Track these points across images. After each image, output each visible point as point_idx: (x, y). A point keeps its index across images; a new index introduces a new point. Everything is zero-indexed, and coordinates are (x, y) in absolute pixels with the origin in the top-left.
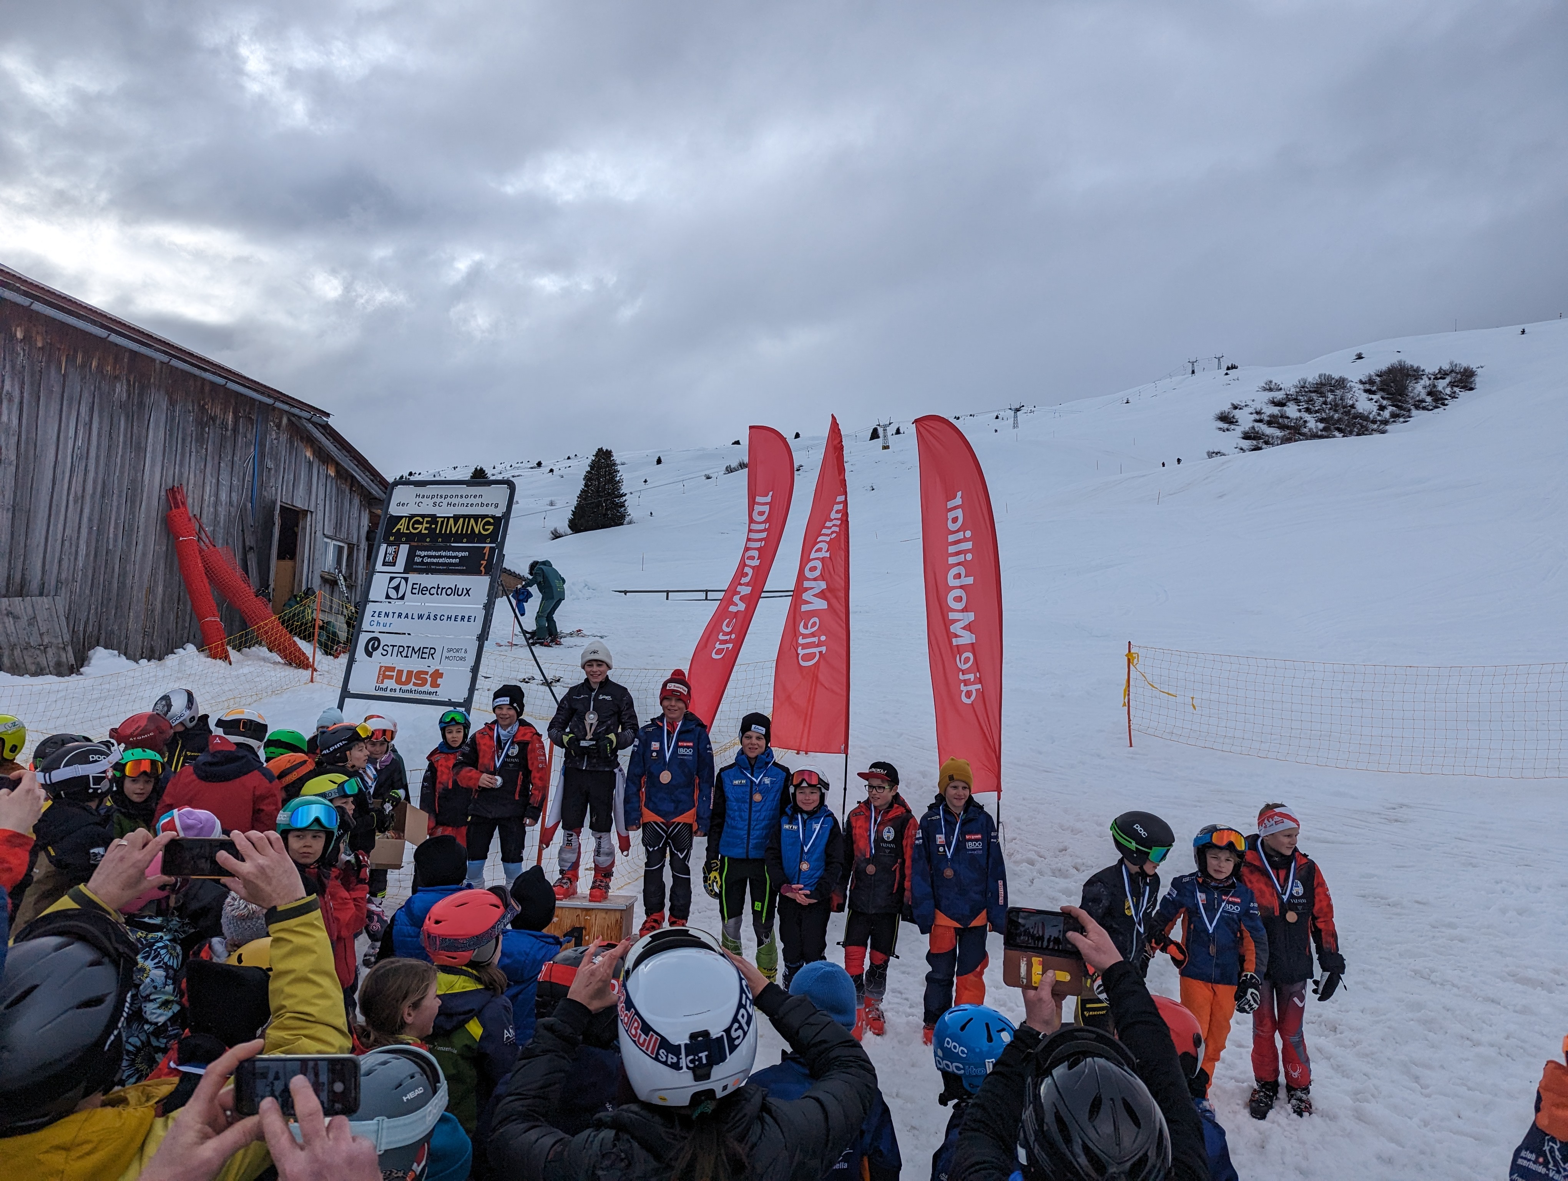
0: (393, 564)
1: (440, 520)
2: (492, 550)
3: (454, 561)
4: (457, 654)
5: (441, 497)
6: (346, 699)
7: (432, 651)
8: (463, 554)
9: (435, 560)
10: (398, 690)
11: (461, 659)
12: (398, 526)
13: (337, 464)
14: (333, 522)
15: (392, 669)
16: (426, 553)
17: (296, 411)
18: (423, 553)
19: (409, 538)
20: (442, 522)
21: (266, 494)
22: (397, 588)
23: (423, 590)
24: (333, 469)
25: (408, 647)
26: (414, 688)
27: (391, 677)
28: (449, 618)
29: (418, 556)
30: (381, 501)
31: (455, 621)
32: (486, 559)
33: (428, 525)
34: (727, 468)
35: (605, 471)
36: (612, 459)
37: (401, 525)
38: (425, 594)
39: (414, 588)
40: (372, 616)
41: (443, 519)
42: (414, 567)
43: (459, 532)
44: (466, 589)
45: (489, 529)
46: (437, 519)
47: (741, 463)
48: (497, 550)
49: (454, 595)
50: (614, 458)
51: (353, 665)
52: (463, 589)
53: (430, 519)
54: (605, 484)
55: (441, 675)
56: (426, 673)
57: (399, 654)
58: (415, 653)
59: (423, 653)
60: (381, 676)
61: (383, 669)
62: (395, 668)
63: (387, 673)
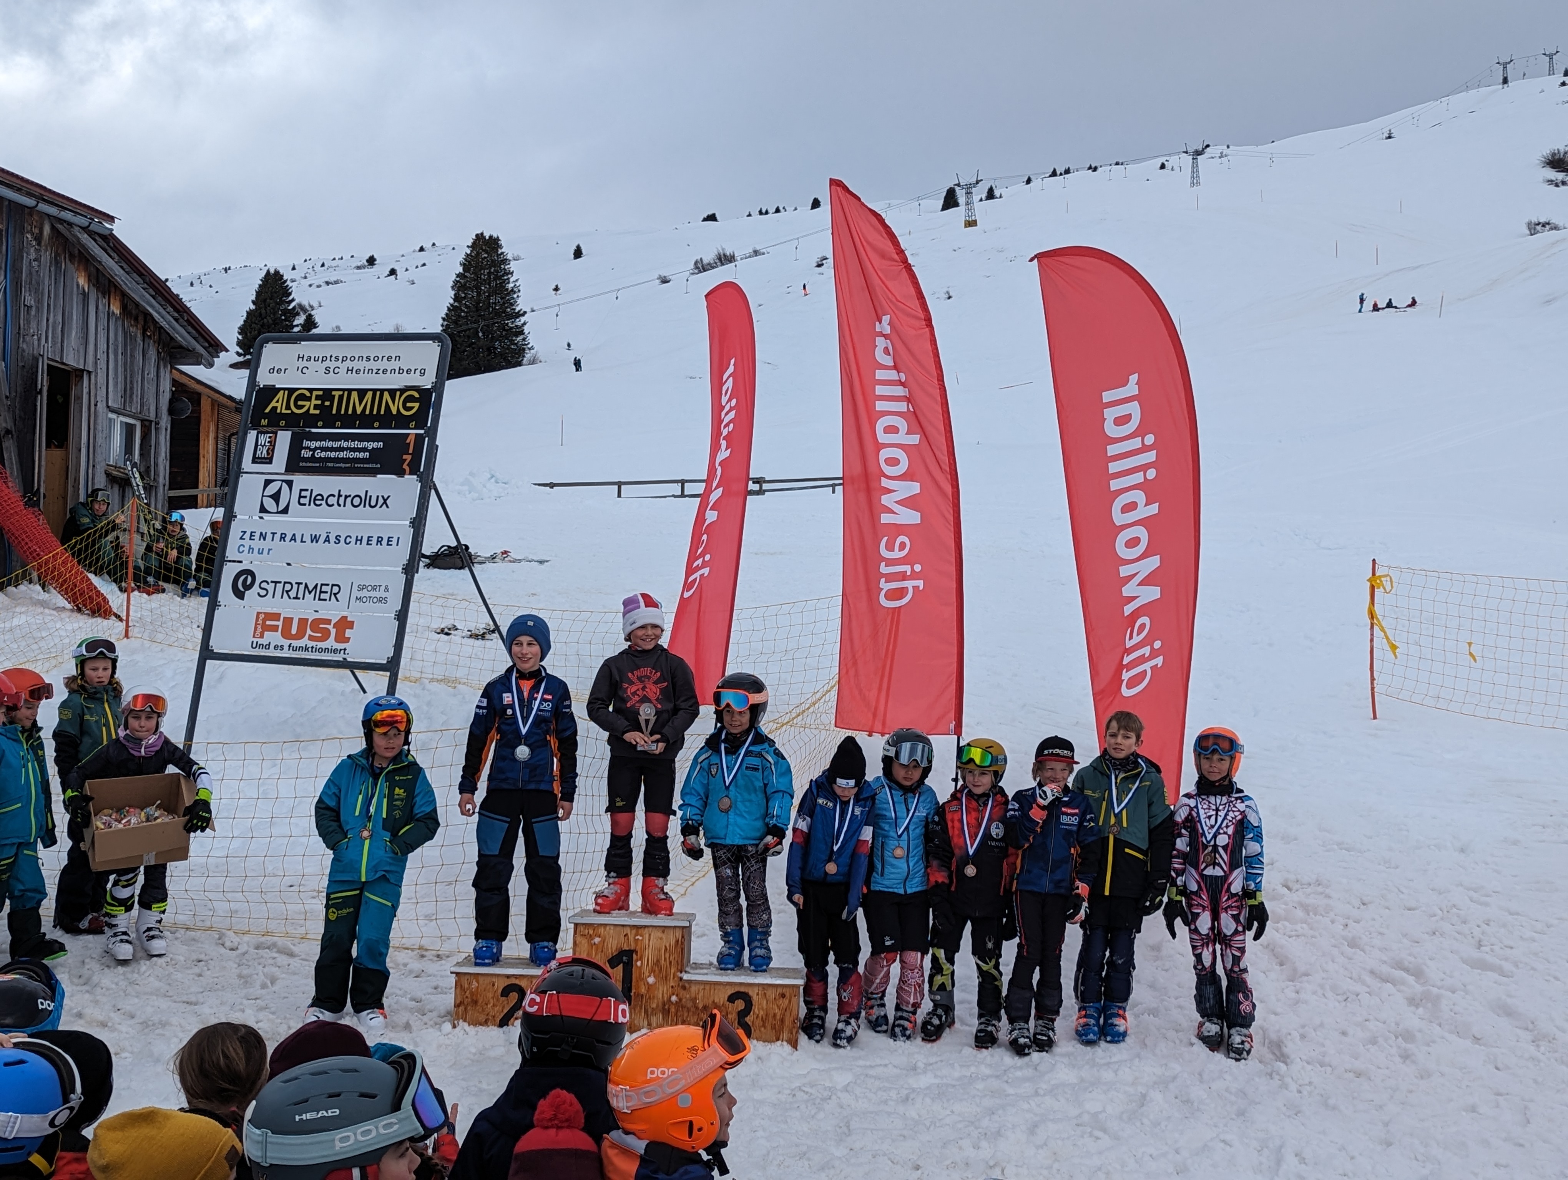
0: (269, 460)
1: (337, 394)
2: (419, 439)
3: (361, 455)
4: (373, 594)
5: (337, 359)
6: (208, 662)
7: (336, 589)
8: (375, 445)
9: (330, 454)
10: (286, 648)
11: (381, 600)
12: (273, 404)
13: (124, 297)
14: (120, 386)
15: (276, 616)
16: (318, 444)
17: (67, 216)
18: (313, 444)
19: (291, 421)
20: (341, 397)
21: (25, 346)
22: (276, 497)
23: (316, 500)
24: (118, 304)
25: (299, 584)
26: (310, 644)
27: (274, 629)
28: (359, 540)
29: (306, 448)
30: (189, 350)
31: (368, 544)
32: (411, 451)
33: (319, 402)
34: (696, 263)
35: (489, 273)
36: (500, 251)
37: (277, 402)
38: (321, 505)
39: (305, 497)
40: (241, 538)
41: (341, 393)
42: (301, 464)
43: (367, 412)
44: (383, 497)
45: (412, 408)
46: (334, 393)
47: (719, 254)
48: (427, 439)
49: (365, 506)
50: (503, 250)
51: (216, 611)
52: (378, 497)
53: (321, 393)
54: (489, 296)
55: (351, 625)
56: (328, 622)
57: (285, 593)
58: (310, 592)
59: (321, 592)
60: (259, 627)
61: (262, 616)
62: (280, 614)
63: (268, 623)
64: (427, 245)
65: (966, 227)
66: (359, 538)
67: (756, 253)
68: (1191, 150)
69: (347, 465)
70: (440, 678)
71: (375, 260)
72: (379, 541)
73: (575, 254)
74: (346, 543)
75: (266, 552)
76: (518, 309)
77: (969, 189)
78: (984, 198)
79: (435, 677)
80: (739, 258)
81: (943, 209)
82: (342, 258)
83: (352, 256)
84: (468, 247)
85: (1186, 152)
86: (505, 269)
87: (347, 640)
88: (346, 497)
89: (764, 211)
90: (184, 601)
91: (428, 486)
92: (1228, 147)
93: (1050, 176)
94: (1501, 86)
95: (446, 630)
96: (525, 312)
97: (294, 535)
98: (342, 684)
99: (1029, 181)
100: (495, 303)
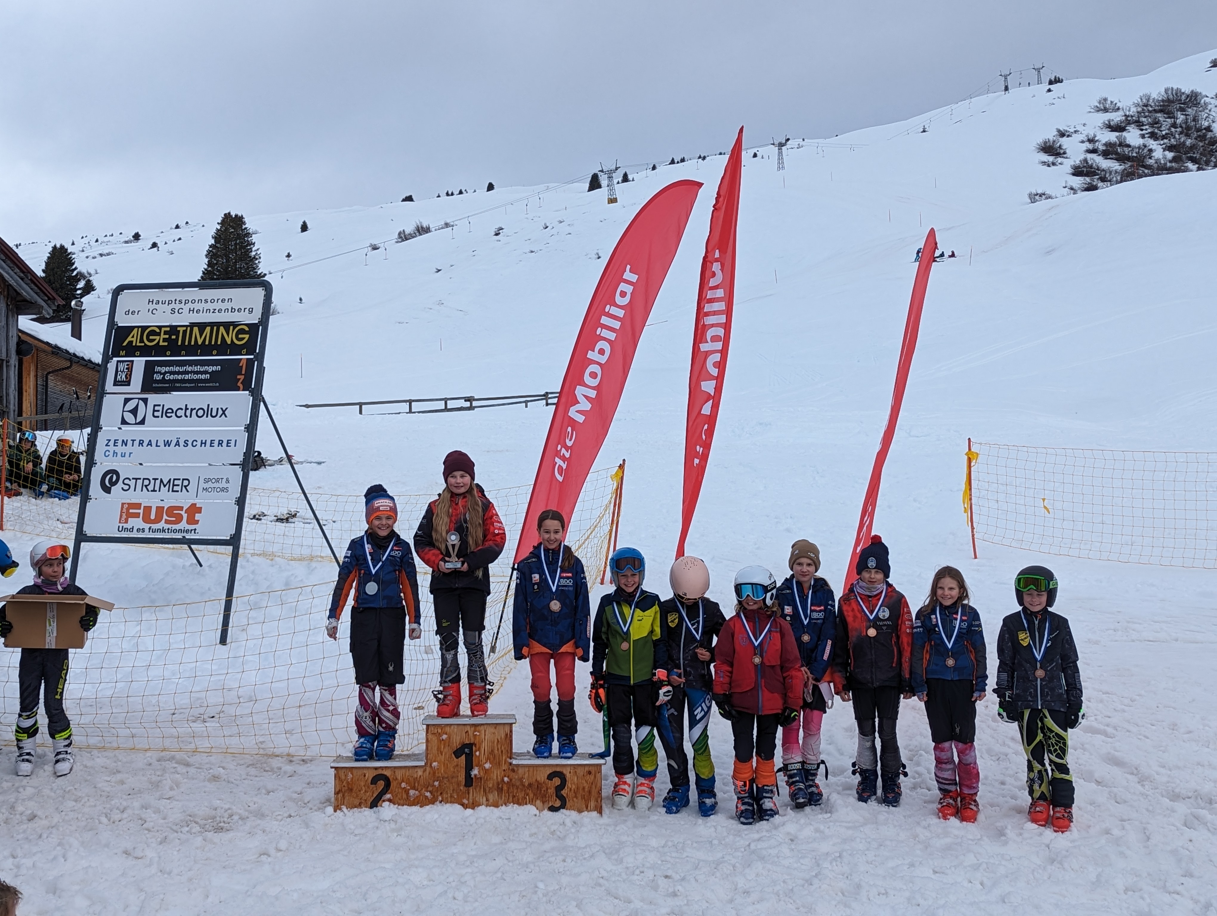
0: (127, 383)
1: (181, 330)
2: (250, 363)
3: (203, 377)
4: (216, 485)
5: (180, 302)
6: (82, 544)
7: (186, 483)
8: (214, 368)
9: (176, 377)
10: (147, 530)
11: (223, 489)
12: (129, 339)
15: (138, 506)
16: (167, 369)
18: (163, 369)
19: (145, 352)
20: (185, 332)
22: (134, 412)
23: (167, 413)
25: (155, 479)
26: (167, 526)
27: (137, 515)
28: (204, 443)
29: (157, 373)
30: (32, 303)
31: (211, 446)
32: (243, 372)
33: (167, 336)
34: (400, 234)
35: (236, 244)
36: (244, 227)
37: (133, 337)
38: (171, 416)
39: (158, 411)
40: (107, 445)
41: (185, 328)
42: (154, 385)
43: (207, 343)
44: (222, 409)
45: (244, 338)
46: (179, 329)
47: (418, 226)
48: (256, 363)
49: (207, 416)
50: (246, 226)
51: (88, 504)
52: (218, 409)
53: (168, 329)
54: (236, 262)
55: (199, 510)
56: (181, 508)
57: (144, 487)
58: (165, 486)
59: (174, 485)
60: (124, 515)
61: (126, 506)
62: (141, 504)
63: (131, 511)
64: (182, 224)
65: (609, 203)
66: (204, 442)
67: (447, 225)
68: (776, 142)
69: (192, 385)
70: (259, 552)
71: (140, 236)
72: (220, 443)
73: (301, 228)
74: (193, 446)
75: (127, 455)
76: (259, 272)
77: (610, 174)
78: (620, 181)
79: (256, 552)
80: (433, 230)
81: (589, 191)
82: (112, 235)
83: (121, 234)
84: (218, 223)
85: (773, 144)
86: (248, 241)
87: (197, 522)
88: (192, 410)
89: (450, 193)
90: (38, 501)
91: (258, 399)
92: (803, 140)
93: (670, 164)
94: (1003, 93)
95: (257, 516)
96: (265, 275)
97: (150, 441)
98: (181, 560)
99: (654, 168)
100: (241, 268)
